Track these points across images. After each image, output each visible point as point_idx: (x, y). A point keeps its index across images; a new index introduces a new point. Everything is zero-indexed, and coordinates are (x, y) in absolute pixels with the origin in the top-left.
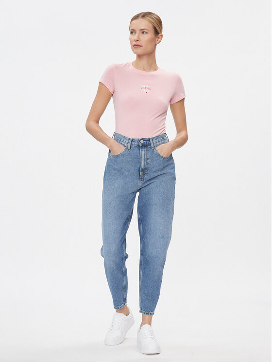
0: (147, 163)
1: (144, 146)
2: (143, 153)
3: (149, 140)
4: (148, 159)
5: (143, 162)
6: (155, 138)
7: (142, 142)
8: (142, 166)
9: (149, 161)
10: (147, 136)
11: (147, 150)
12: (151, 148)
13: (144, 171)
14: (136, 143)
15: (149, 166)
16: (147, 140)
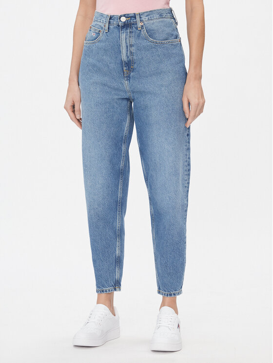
0: (131, 52)
1: (126, 26)
2: (123, 36)
3: (134, 16)
4: (131, 46)
5: (124, 51)
6: (146, 14)
7: (123, 19)
8: (124, 57)
9: (133, 49)
10: (131, 11)
11: (130, 32)
12: (137, 28)
13: (129, 65)
14: (115, 23)
15: (135, 57)
16: (131, 17)
